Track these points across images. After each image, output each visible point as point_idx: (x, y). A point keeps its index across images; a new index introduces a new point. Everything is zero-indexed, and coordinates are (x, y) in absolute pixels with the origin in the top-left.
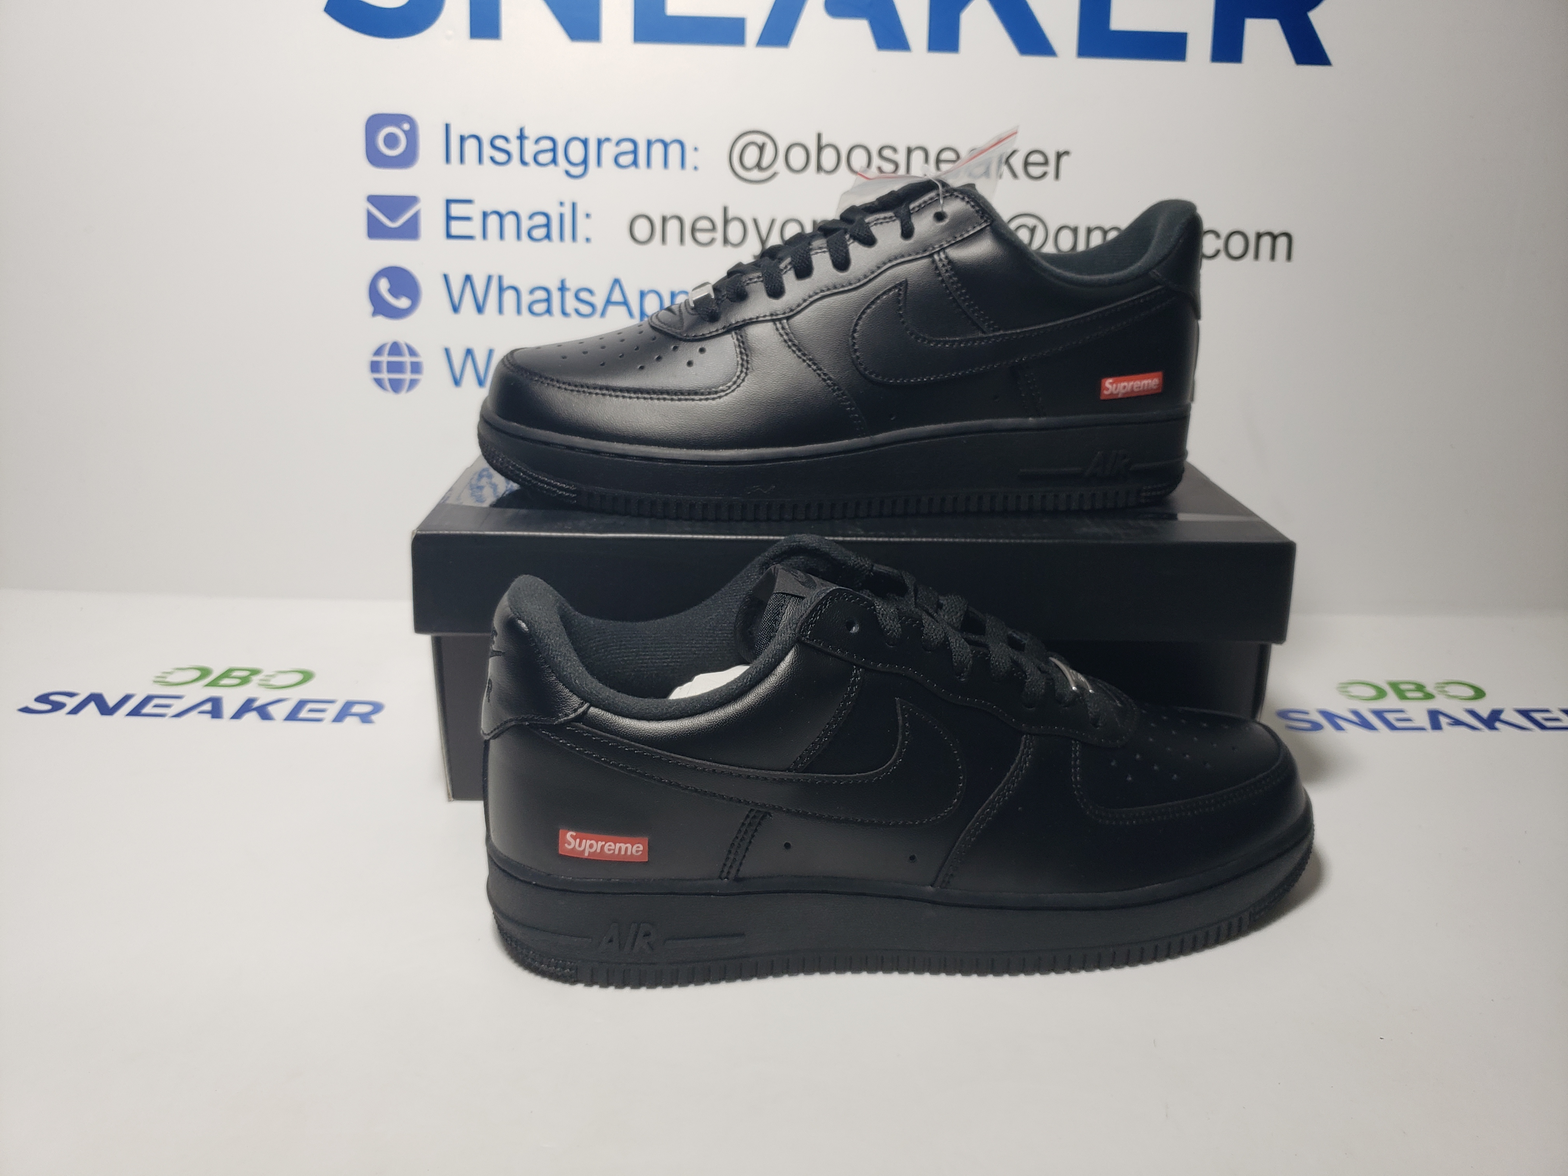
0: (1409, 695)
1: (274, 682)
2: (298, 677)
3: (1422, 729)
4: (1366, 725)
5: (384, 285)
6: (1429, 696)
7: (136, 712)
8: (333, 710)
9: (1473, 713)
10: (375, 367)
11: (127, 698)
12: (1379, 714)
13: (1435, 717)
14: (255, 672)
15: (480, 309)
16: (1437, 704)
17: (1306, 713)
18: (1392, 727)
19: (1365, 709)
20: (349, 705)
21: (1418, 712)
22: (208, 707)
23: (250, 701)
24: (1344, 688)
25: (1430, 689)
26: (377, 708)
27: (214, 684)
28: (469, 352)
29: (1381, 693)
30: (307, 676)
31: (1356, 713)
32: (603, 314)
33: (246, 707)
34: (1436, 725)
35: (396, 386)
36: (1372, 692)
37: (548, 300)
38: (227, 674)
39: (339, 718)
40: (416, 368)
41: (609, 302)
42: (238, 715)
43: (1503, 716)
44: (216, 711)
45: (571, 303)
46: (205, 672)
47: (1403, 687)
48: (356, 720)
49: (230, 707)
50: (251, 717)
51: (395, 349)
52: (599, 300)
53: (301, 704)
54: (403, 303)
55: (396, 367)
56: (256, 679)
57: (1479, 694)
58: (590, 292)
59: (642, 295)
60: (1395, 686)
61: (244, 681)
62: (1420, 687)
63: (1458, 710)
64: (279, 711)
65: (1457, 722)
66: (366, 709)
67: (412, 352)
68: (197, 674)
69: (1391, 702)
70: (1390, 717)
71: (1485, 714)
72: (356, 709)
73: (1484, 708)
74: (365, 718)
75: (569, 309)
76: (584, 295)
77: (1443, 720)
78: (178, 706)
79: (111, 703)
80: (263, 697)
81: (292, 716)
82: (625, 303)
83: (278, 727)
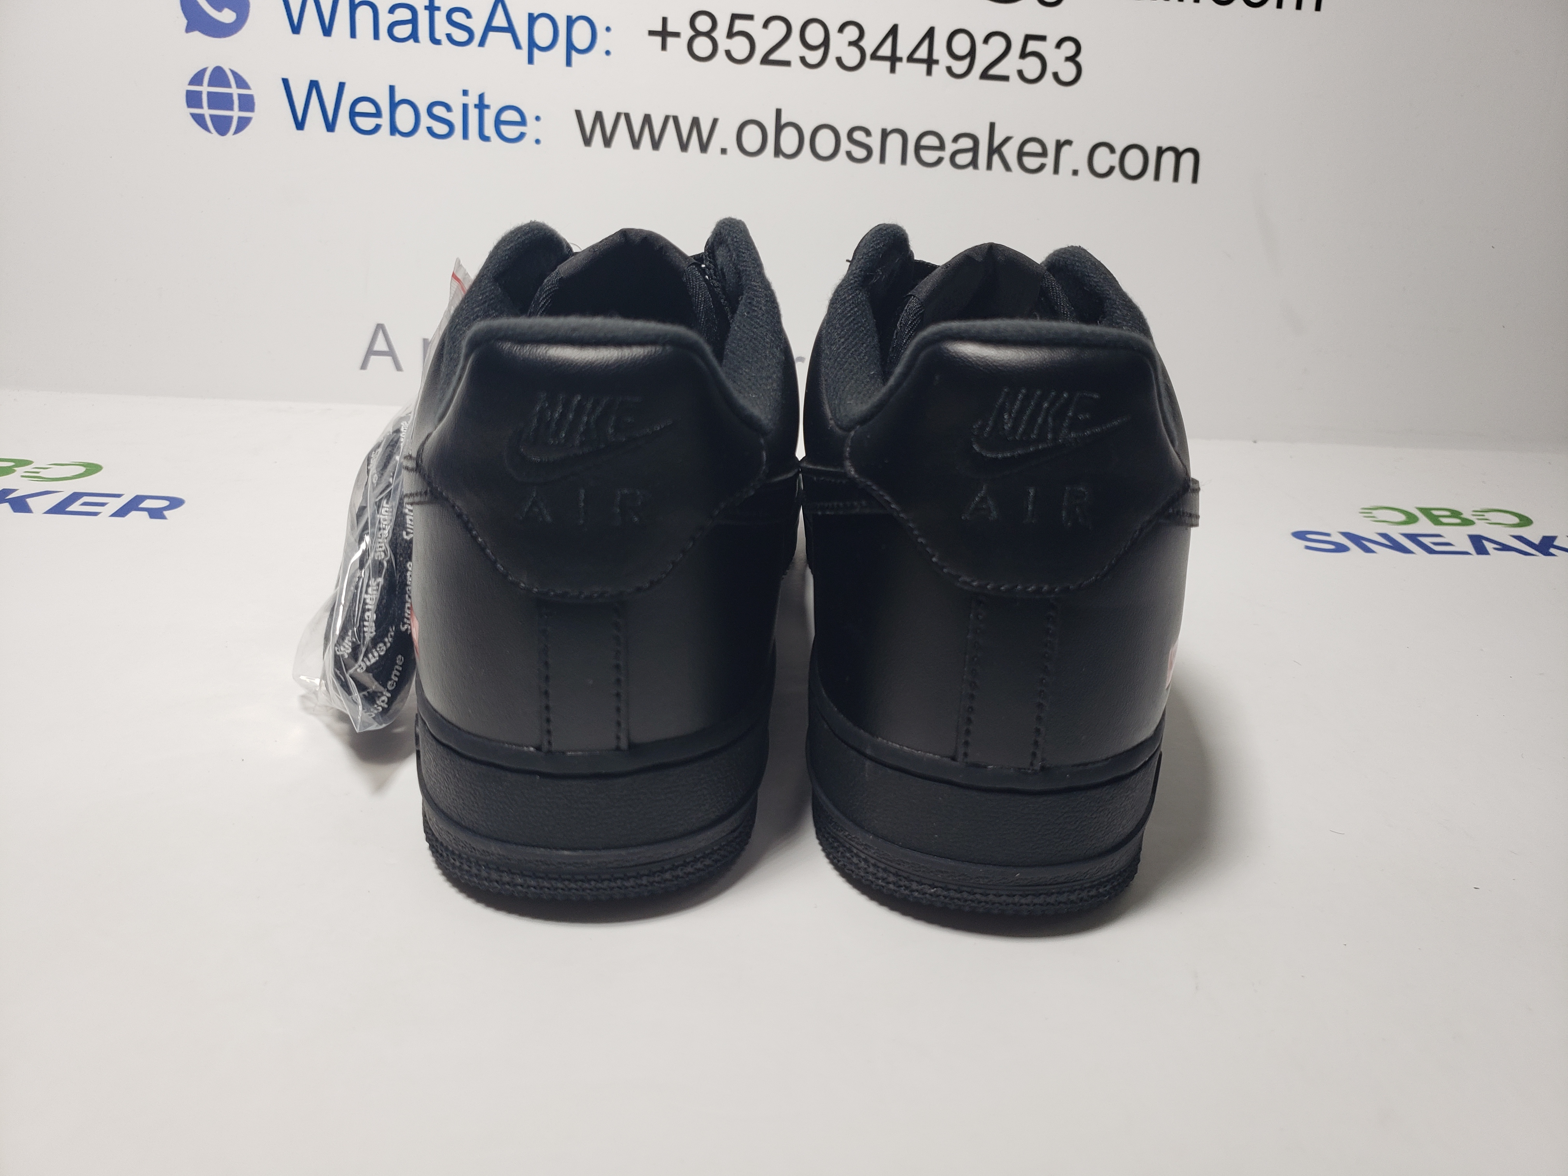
6: (1467, 522)
8: (116, 504)
9: (1520, 538)
10: (193, 99)
12: (1413, 538)
13: (1479, 543)
15: (327, 31)
16: (1480, 529)
17: (1328, 535)
19: (1396, 532)
21: (1459, 537)
24: (1368, 511)
25: (1467, 515)
28: (314, 85)
29: (1411, 519)
30: (92, 469)
31: (1385, 536)
32: (482, 43)
34: (1481, 550)
35: (222, 126)
37: (414, 21)
39: (122, 512)
40: (247, 103)
41: (489, 28)
43: (1556, 543)
45: (442, 28)
47: (1436, 513)
51: (219, 76)
52: (478, 25)
53: (75, 497)
54: (227, 16)
55: (220, 101)
56: (20, 470)
57: (1525, 521)
58: (468, 15)
59: (532, 19)
62: (1455, 514)
63: (1505, 536)
65: (1505, 548)
67: (241, 83)
69: (1423, 526)
70: (1426, 541)
71: (1537, 541)
72: (147, 504)
75: (440, 34)
76: (458, 17)
77: (1489, 546)
81: (59, 509)
82: (510, 29)
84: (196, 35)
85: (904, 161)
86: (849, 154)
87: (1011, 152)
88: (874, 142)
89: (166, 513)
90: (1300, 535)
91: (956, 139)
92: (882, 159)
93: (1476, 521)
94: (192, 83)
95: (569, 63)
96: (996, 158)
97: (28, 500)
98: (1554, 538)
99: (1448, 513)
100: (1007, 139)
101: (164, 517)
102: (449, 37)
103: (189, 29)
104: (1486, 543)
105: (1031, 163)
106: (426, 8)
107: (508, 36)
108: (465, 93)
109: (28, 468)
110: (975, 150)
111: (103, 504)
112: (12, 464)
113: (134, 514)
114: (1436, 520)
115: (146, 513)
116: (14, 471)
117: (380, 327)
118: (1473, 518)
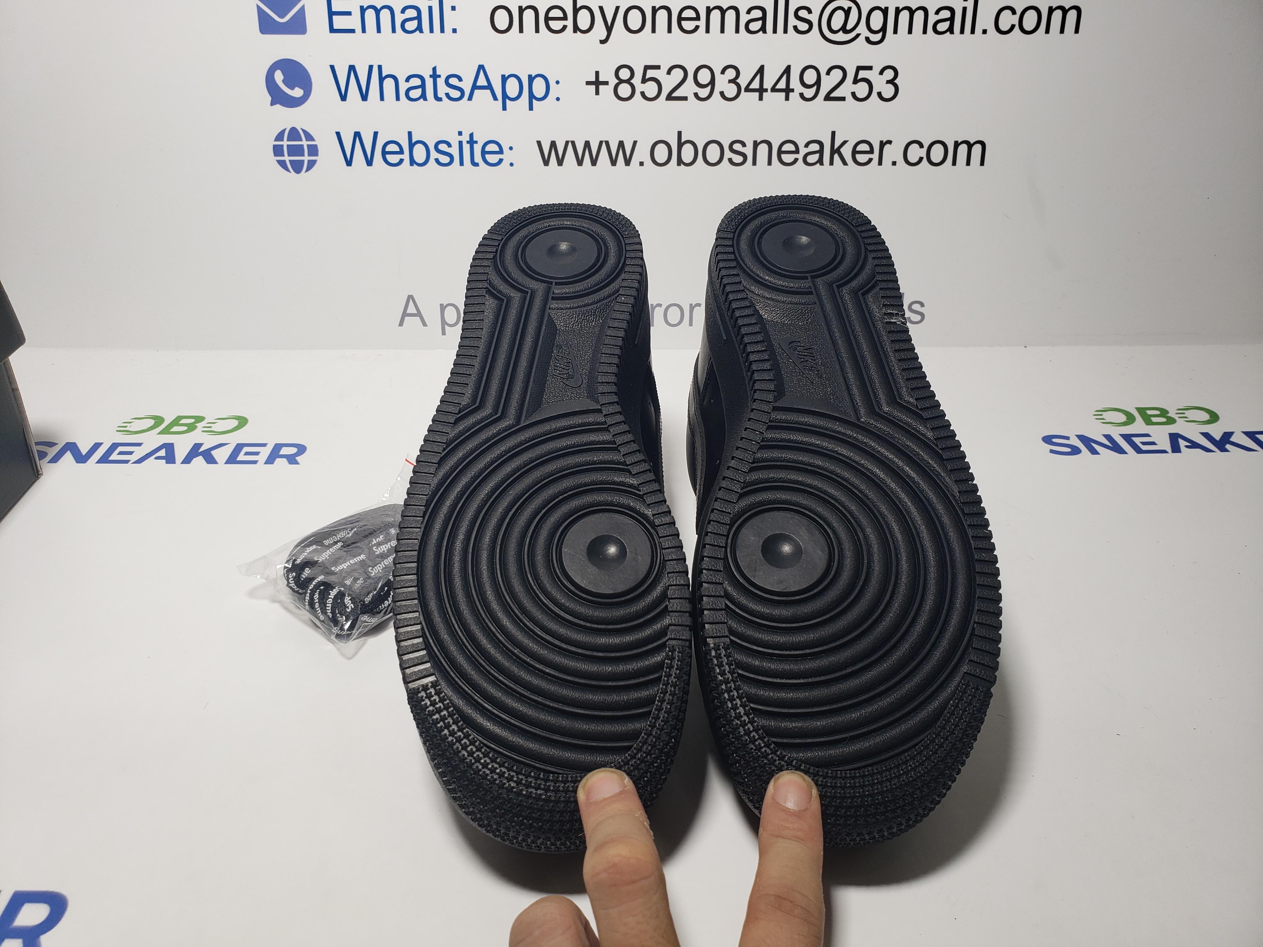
0: (1154, 420)
1: (215, 428)
2: (235, 423)
3: (1164, 452)
4: (1117, 448)
5: (279, 76)
6: (1171, 421)
7: (104, 459)
8: (265, 452)
9: (1206, 435)
10: (278, 151)
11: (97, 446)
12: (1128, 438)
13: (1174, 438)
14: (200, 419)
15: (364, 97)
16: (1179, 428)
17: (1067, 438)
18: (1139, 451)
19: (1116, 433)
20: (278, 447)
22: (162, 453)
23: (197, 446)
26: (302, 449)
27: (166, 431)
28: (357, 135)
29: (1130, 419)
30: (242, 422)
31: (1108, 437)
32: (470, 98)
33: (195, 452)
35: (297, 167)
36: (1123, 418)
37: (423, 86)
38: (176, 421)
39: (270, 460)
40: (314, 151)
41: (475, 87)
42: (187, 460)
44: (170, 458)
45: (443, 89)
46: (159, 420)
47: (1149, 412)
48: (284, 460)
49: (181, 453)
50: (199, 461)
51: (294, 134)
52: (467, 86)
53: (239, 447)
54: (298, 93)
55: (296, 150)
56: (200, 425)
57: (1214, 417)
59: (504, 79)
60: (1142, 411)
61: (191, 428)
62: (1163, 412)
63: (1193, 433)
64: (221, 455)
66: (293, 451)
67: (309, 137)
68: (151, 422)
69: (1139, 426)
70: (1137, 440)
71: (1218, 437)
72: (285, 451)
73: (1217, 432)
74: (292, 460)
75: (441, 94)
76: (453, 81)
78: (139, 452)
79: (84, 451)
80: (208, 442)
81: (232, 459)
82: (489, 87)
83: (221, 469)
84: (278, 107)
85: (770, 163)
86: (730, 160)
87: (847, 151)
88: (749, 151)
89: (297, 458)
90: (1048, 439)
91: (807, 145)
92: (754, 163)
93: (1177, 419)
94: (276, 140)
95: (531, 108)
96: (836, 156)
97: (213, 453)
98: (1231, 434)
99: (1158, 412)
100: (845, 142)
101: (297, 463)
102: (447, 95)
103: (272, 104)
104: (1180, 441)
105: (861, 158)
106: (431, 76)
107: (488, 92)
108: (460, 133)
109: (203, 424)
110: (821, 152)
111: (257, 453)
112: (192, 421)
113: (278, 460)
114: (1148, 421)
115: (285, 460)
116: (196, 427)
117: (410, 298)
118: (1176, 417)
